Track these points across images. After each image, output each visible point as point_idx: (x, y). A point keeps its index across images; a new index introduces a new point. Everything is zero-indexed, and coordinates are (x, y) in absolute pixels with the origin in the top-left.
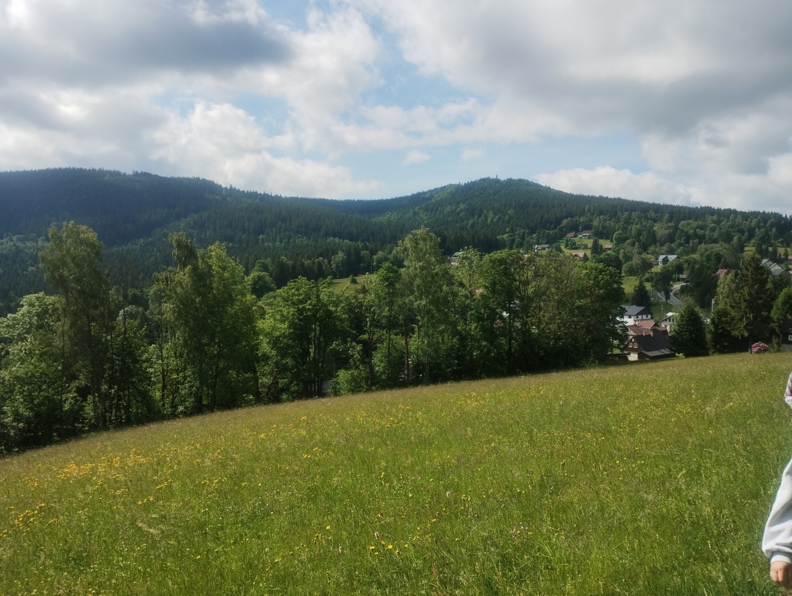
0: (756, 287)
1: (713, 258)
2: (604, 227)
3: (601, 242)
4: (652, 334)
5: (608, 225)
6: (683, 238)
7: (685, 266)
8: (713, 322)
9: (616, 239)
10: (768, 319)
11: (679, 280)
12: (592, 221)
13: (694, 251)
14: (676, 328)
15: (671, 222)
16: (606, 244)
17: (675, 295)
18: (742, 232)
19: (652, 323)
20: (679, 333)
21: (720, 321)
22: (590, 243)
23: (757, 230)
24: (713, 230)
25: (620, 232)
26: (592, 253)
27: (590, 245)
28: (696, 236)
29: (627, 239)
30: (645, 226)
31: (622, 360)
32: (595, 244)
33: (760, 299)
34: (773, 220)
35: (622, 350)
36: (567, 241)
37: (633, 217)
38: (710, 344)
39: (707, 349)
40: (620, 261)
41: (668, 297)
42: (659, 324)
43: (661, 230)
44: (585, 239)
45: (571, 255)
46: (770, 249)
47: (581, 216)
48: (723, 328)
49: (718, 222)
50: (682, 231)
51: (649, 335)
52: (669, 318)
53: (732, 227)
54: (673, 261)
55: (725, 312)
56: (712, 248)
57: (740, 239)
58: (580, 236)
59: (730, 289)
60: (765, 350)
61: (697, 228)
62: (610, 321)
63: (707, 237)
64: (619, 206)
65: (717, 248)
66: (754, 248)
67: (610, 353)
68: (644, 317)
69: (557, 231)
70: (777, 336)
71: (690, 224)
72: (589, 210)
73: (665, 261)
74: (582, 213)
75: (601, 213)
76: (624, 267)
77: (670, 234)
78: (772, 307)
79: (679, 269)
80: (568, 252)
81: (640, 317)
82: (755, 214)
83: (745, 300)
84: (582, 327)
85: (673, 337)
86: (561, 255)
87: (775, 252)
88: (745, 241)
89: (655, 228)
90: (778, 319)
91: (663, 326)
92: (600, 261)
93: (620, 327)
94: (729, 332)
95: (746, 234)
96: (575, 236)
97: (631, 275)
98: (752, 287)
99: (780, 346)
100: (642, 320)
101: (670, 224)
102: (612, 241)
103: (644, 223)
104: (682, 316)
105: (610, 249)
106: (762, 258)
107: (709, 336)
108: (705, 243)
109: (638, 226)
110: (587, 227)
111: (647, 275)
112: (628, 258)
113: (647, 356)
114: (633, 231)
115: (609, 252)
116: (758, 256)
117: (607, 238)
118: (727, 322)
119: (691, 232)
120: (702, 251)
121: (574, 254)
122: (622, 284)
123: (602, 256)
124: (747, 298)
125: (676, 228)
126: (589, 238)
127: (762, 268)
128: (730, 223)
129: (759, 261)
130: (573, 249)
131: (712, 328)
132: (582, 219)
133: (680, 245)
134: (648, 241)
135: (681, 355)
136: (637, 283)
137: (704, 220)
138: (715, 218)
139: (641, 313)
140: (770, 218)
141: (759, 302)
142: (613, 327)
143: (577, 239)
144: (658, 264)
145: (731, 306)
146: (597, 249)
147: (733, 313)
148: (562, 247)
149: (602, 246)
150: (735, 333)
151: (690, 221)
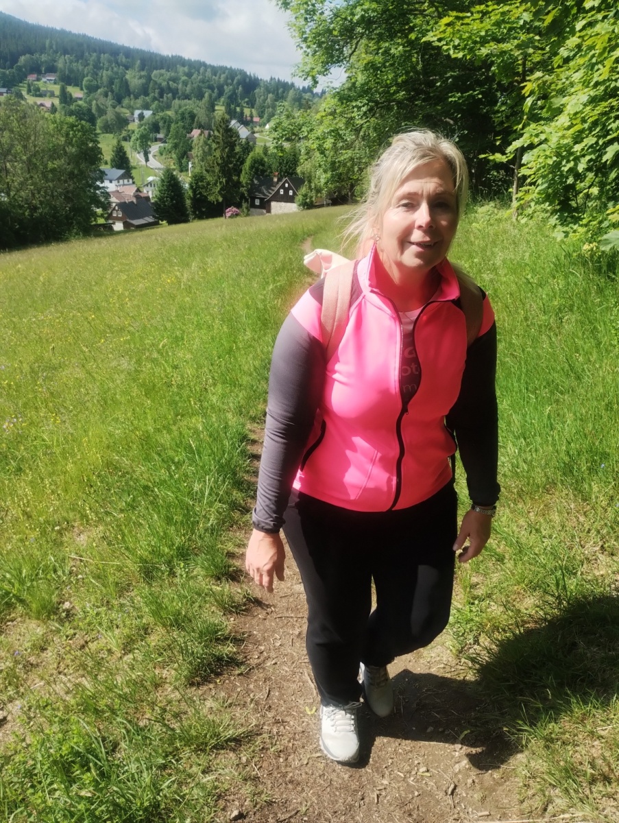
0: (227, 150)
1: (187, 116)
2: (71, 71)
3: (70, 89)
4: (135, 201)
5: (75, 68)
6: (157, 91)
7: (161, 124)
8: (191, 187)
9: (86, 86)
10: (238, 184)
11: (156, 140)
12: (55, 61)
13: (168, 107)
14: (158, 193)
15: (143, 70)
16: (76, 92)
17: (154, 156)
18: (211, 88)
19: (134, 188)
20: (161, 199)
21: (198, 187)
22: (56, 89)
23: (225, 87)
24: (185, 83)
25: (89, 78)
26: (61, 103)
27: (57, 93)
28: (170, 89)
29: (97, 87)
30: (117, 73)
31: (107, 230)
32: (63, 91)
33: (231, 163)
34: (239, 77)
35: (107, 219)
36: (29, 86)
37: (102, 59)
38: (189, 211)
39: (187, 216)
40: (93, 115)
41: (147, 160)
42: (141, 189)
43: (134, 79)
44: (49, 83)
45: (35, 103)
46: (238, 109)
47: (41, 53)
48: (200, 193)
49: (189, 75)
50: (155, 83)
51: (132, 202)
52: (150, 183)
53: (203, 81)
54: (149, 118)
55: (202, 177)
56: (186, 105)
57: (210, 96)
58: (44, 80)
59: (204, 152)
60: (237, 215)
61: (170, 80)
62: (90, 186)
63: (180, 92)
64: (85, 46)
65: (189, 105)
66: (223, 108)
67: (94, 223)
68: (126, 181)
69: (14, 70)
70: (246, 201)
71: (162, 75)
72: (51, 47)
73: (141, 117)
74: (43, 50)
75: (65, 52)
76: (99, 123)
77: (143, 85)
78: (241, 171)
79: (155, 128)
80: (31, 100)
81: (121, 181)
82: (223, 69)
83: (218, 164)
84: (60, 194)
85: (155, 203)
86: (23, 102)
87: (242, 113)
88: (216, 100)
89: (127, 77)
90: (246, 183)
91: (145, 191)
92: (71, 113)
93: (102, 193)
94: (206, 197)
95: (216, 91)
96: (38, 80)
97: (107, 133)
98: (223, 150)
99: (249, 210)
100: (124, 185)
101: (143, 73)
102: (82, 89)
103: (115, 69)
104: (163, 181)
105: (81, 99)
106: (231, 119)
107: (188, 202)
108: (179, 99)
109: (109, 73)
110: (51, 69)
111: (124, 134)
112: (102, 112)
113: (133, 225)
114: (105, 78)
115: (80, 102)
116: (227, 117)
117: (76, 85)
118: (203, 187)
119: (164, 84)
120: (177, 107)
121: (39, 103)
122: (99, 143)
123: (73, 107)
124: (220, 162)
125: (149, 79)
126: (55, 83)
127: (231, 130)
128: (200, 77)
129: (228, 122)
130: (37, 96)
131: (190, 193)
132: (44, 58)
133: (155, 99)
134: (122, 93)
135: (164, 222)
136: (115, 142)
137: (176, 72)
138: (186, 69)
139: (122, 177)
140: (237, 75)
141: (230, 166)
142: (95, 194)
143: (40, 84)
144: (134, 121)
145: (207, 171)
146: (66, 98)
147: (209, 178)
148: (24, 93)
149: (71, 95)
150: (211, 198)
151: (163, 71)
